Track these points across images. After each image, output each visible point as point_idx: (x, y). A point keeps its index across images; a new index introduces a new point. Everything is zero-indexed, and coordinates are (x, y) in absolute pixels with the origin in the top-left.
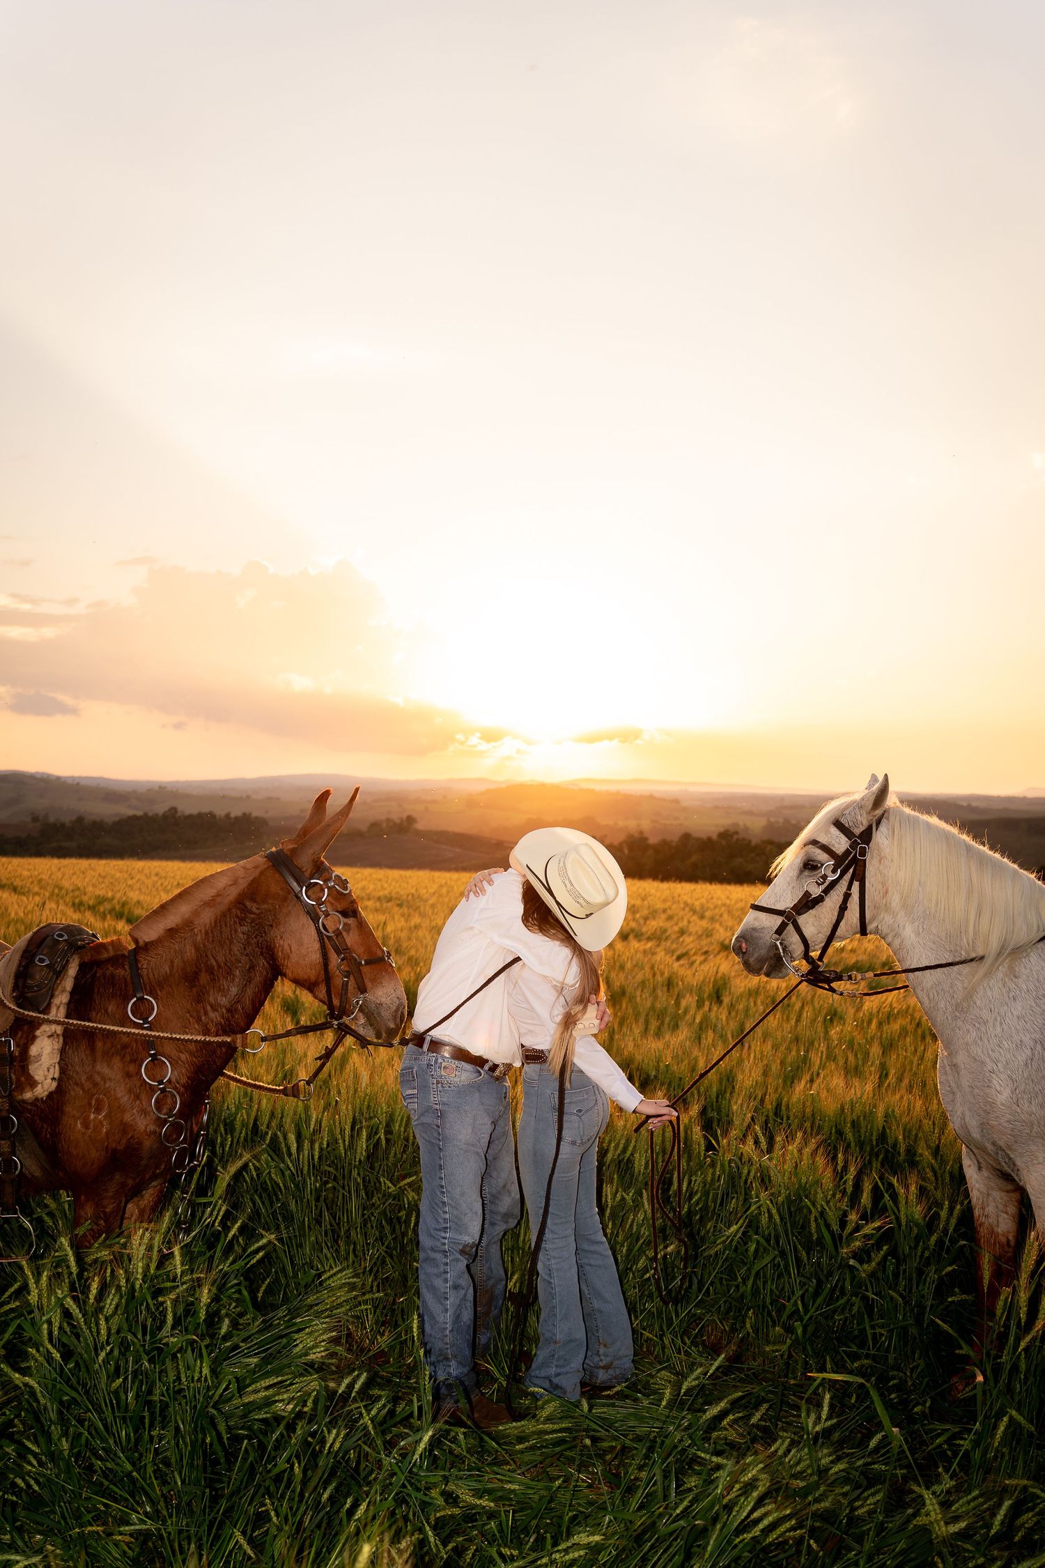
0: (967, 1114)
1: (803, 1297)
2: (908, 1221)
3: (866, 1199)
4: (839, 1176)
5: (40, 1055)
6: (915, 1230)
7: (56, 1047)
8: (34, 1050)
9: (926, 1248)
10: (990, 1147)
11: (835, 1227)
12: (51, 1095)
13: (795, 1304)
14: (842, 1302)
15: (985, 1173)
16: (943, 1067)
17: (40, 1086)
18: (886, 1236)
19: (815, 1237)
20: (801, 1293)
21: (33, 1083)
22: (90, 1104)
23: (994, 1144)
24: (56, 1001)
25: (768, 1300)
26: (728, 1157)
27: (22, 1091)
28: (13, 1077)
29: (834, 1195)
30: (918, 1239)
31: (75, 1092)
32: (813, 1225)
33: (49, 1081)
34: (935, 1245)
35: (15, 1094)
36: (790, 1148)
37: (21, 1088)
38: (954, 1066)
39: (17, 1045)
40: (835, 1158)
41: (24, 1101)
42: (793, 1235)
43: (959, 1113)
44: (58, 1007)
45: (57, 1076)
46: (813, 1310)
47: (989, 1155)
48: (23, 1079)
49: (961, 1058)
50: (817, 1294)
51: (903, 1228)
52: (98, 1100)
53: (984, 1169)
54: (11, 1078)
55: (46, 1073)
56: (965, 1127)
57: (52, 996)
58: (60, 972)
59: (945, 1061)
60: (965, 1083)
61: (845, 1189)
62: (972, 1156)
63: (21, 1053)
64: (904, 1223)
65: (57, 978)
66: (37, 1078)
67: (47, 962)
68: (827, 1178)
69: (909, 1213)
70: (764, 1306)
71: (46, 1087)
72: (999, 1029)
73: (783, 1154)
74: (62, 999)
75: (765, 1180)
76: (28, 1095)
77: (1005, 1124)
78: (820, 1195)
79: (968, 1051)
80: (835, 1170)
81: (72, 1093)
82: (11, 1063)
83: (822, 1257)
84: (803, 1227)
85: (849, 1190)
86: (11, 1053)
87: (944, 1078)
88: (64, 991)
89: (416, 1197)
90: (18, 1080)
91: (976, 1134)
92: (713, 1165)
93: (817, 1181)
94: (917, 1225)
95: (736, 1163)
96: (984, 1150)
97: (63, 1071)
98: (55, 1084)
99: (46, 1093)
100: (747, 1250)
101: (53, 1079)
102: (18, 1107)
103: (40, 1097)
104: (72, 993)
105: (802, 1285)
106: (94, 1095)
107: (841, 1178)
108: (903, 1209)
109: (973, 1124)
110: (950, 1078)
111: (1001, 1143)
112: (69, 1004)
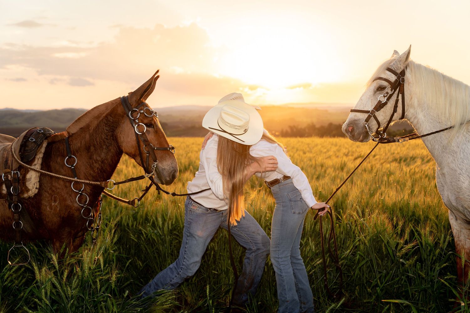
0: (450, 195)
1: (380, 278)
2: (426, 244)
3: (407, 236)
4: (395, 227)
5: (30, 178)
6: (429, 248)
7: (38, 175)
8: (28, 176)
9: (434, 255)
10: (461, 208)
11: (394, 249)
12: (36, 195)
13: (377, 281)
14: (397, 279)
15: (459, 222)
16: (438, 175)
17: (31, 191)
18: (416, 251)
19: (385, 253)
20: (379, 276)
21: (28, 190)
22: (52, 199)
23: (462, 206)
24: (38, 157)
25: (365, 281)
26: (346, 222)
27: (23, 194)
28: (19, 187)
29: (393, 235)
30: (430, 251)
31: (46, 195)
32: (384, 248)
33: (35, 189)
34: (438, 254)
35: (20, 195)
36: (373, 216)
37: (22, 192)
38: (444, 174)
39: (21, 174)
40: (392, 220)
41: (24, 198)
42: (375, 253)
43: (446, 195)
44: (38, 159)
45: (38, 187)
46: (384, 283)
47: (461, 212)
48: (23, 188)
49: (446, 170)
50: (385, 277)
51: (424, 247)
52: (55, 197)
53: (458, 220)
54: (18, 188)
55: (33, 186)
56: (449, 201)
57: (36, 155)
58: (40, 145)
59: (439, 173)
60: (448, 181)
61: (397, 232)
62: (453, 214)
63: (22, 177)
64: (424, 244)
65: (38, 147)
66: (29, 188)
67: (34, 140)
68: (389, 228)
69: (426, 240)
70: (363, 284)
71: (33, 192)
72: (462, 155)
73: (370, 219)
74: (40, 156)
75: (362, 230)
76: (26, 195)
77: (467, 197)
78: (386, 236)
79: (449, 167)
80: (393, 224)
81: (44, 195)
82: (19, 182)
83: (388, 262)
84: (379, 250)
85: (399, 232)
86: (18, 178)
87: (439, 180)
88: (41, 152)
89: (214, 245)
90: (21, 188)
91: (454, 204)
92: (340, 226)
93: (385, 230)
94: (430, 245)
95: (349, 225)
96: (458, 210)
97: (40, 185)
98: (37, 191)
99: (33, 194)
100: (355, 260)
101: (36, 188)
102: (21, 201)
103: (31, 196)
104: (44, 154)
105: (380, 273)
106: (52, 196)
107: (396, 227)
108: (423, 239)
109: (452, 199)
110: (442, 180)
111: (465, 206)
112: (43, 158)
